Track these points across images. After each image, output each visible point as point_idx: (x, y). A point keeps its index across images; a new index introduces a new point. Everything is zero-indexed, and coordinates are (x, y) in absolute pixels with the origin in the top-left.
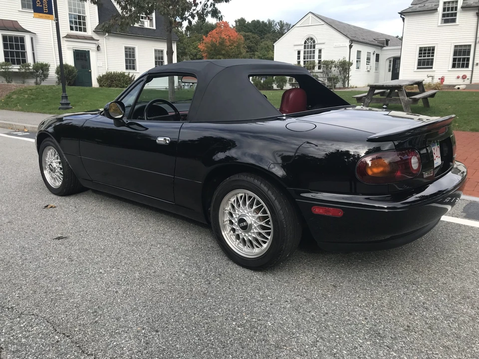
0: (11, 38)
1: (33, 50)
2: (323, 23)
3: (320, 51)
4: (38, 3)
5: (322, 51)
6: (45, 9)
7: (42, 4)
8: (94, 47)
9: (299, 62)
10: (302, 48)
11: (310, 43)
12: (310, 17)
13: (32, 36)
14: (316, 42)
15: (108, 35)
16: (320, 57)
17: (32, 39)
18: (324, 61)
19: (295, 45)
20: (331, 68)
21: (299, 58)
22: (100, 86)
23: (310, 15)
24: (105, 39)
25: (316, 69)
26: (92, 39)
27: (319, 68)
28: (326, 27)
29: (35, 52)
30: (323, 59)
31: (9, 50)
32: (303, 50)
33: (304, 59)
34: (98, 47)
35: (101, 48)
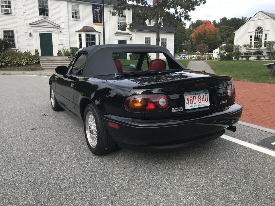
0: (89, 35)
1: (99, 41)
2: (269, 17)
3: (266, 35)
4: (95, 18)
5: (268, 36)
6: (99, 21)
7: (97, 18)
8: (129, 38)
9: (251, 43)
10: (253, 35)
11: (259, 31)
12: (260, 14)
13: (99, 34)
14: (263, 30)
15: (137, 31)
16: (266, 39)
17: (99, 35)
18: (268, 42)
19: (249, 32)
20: (272, 46)
21: (251, 40)
22: (131, 59)
23: (260, 13)
24: (135, 34)
25: (263, 47)
26: (128, 34)
27: (265, 46)
28: (271, 20)
29: (100, 42)
30: (268, 40)
31: (88, 41)
32: (254, 35)
33: (255, 40)
34: (131, 38)
35: (132, 38)
